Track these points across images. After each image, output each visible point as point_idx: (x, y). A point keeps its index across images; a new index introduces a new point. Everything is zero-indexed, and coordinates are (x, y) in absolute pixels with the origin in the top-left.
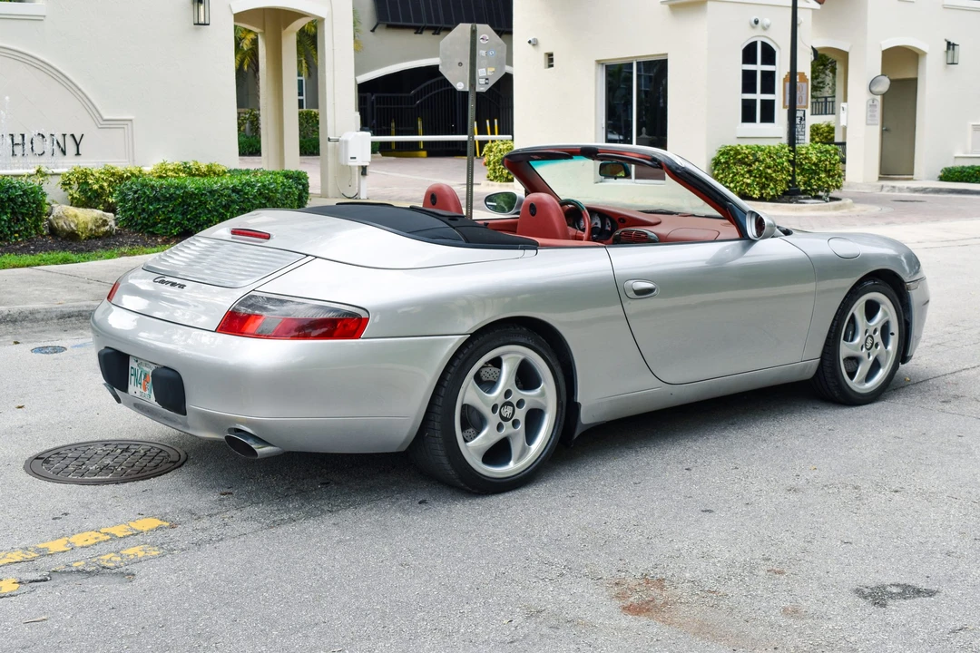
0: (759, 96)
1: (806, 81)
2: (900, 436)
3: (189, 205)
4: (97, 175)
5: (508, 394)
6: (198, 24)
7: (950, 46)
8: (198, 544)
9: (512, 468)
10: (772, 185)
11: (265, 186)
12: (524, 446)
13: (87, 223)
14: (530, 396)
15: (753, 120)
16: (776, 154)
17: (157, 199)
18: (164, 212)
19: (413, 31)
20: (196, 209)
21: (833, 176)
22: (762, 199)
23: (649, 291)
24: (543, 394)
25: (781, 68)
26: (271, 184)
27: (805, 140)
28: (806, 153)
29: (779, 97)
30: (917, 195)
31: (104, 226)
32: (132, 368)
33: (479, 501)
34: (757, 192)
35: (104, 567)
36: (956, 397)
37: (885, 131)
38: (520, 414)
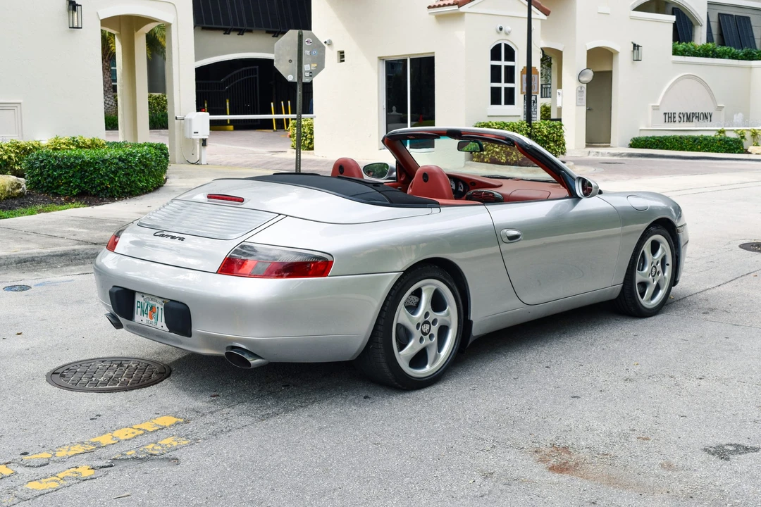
0: (503, 85)
1: (537, 73)
2: (685, 338)
3: (86, 171)
4: (6, 148)
5: (427, 315)
6: (73, 28)
7: (636, 47)
8: (215, 434)
9: (428, 370)
10: (514, 153)
11: (143, 156)
12: (436, 354)
13: (5, 187)
14: (440, 316)
15: (499, 103)
16: (518, 128)
17: (59, 167)
18: (65, 177)
19: (222, 33)
20: (91, 174)
21: (559, 145)
22: (507, 163)
23: (516, 237)
24: (448, 314)
25: (520, 63)
26: (147, 154)
27: (537, 117)
28: (539, 128)
29: (518, 85)
30: (615, 158)
31: (18, 188)
32: (138, 302)
33: (407, 395)
34: (504, 158)
35: (151, 455)
36: (712, 310)
37: (589, 110)
38: (434, 330)
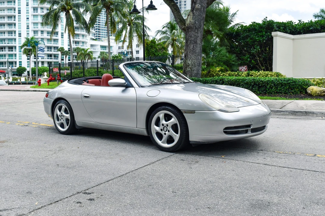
13: (317, 91)
14: (65, 115)
38: (64, 119)
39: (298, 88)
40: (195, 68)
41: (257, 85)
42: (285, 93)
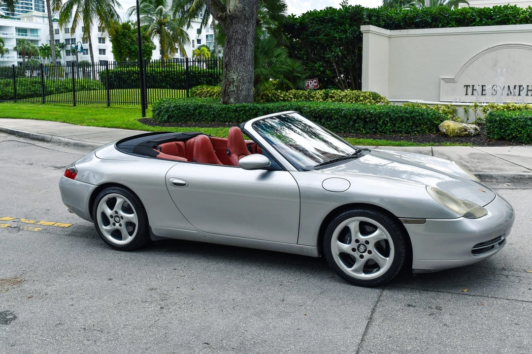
24: (134, 217)
31: (466, 131)
39: (426, 124)
40: (244, 87)
41: (361, 119)
42: (406, 133)
